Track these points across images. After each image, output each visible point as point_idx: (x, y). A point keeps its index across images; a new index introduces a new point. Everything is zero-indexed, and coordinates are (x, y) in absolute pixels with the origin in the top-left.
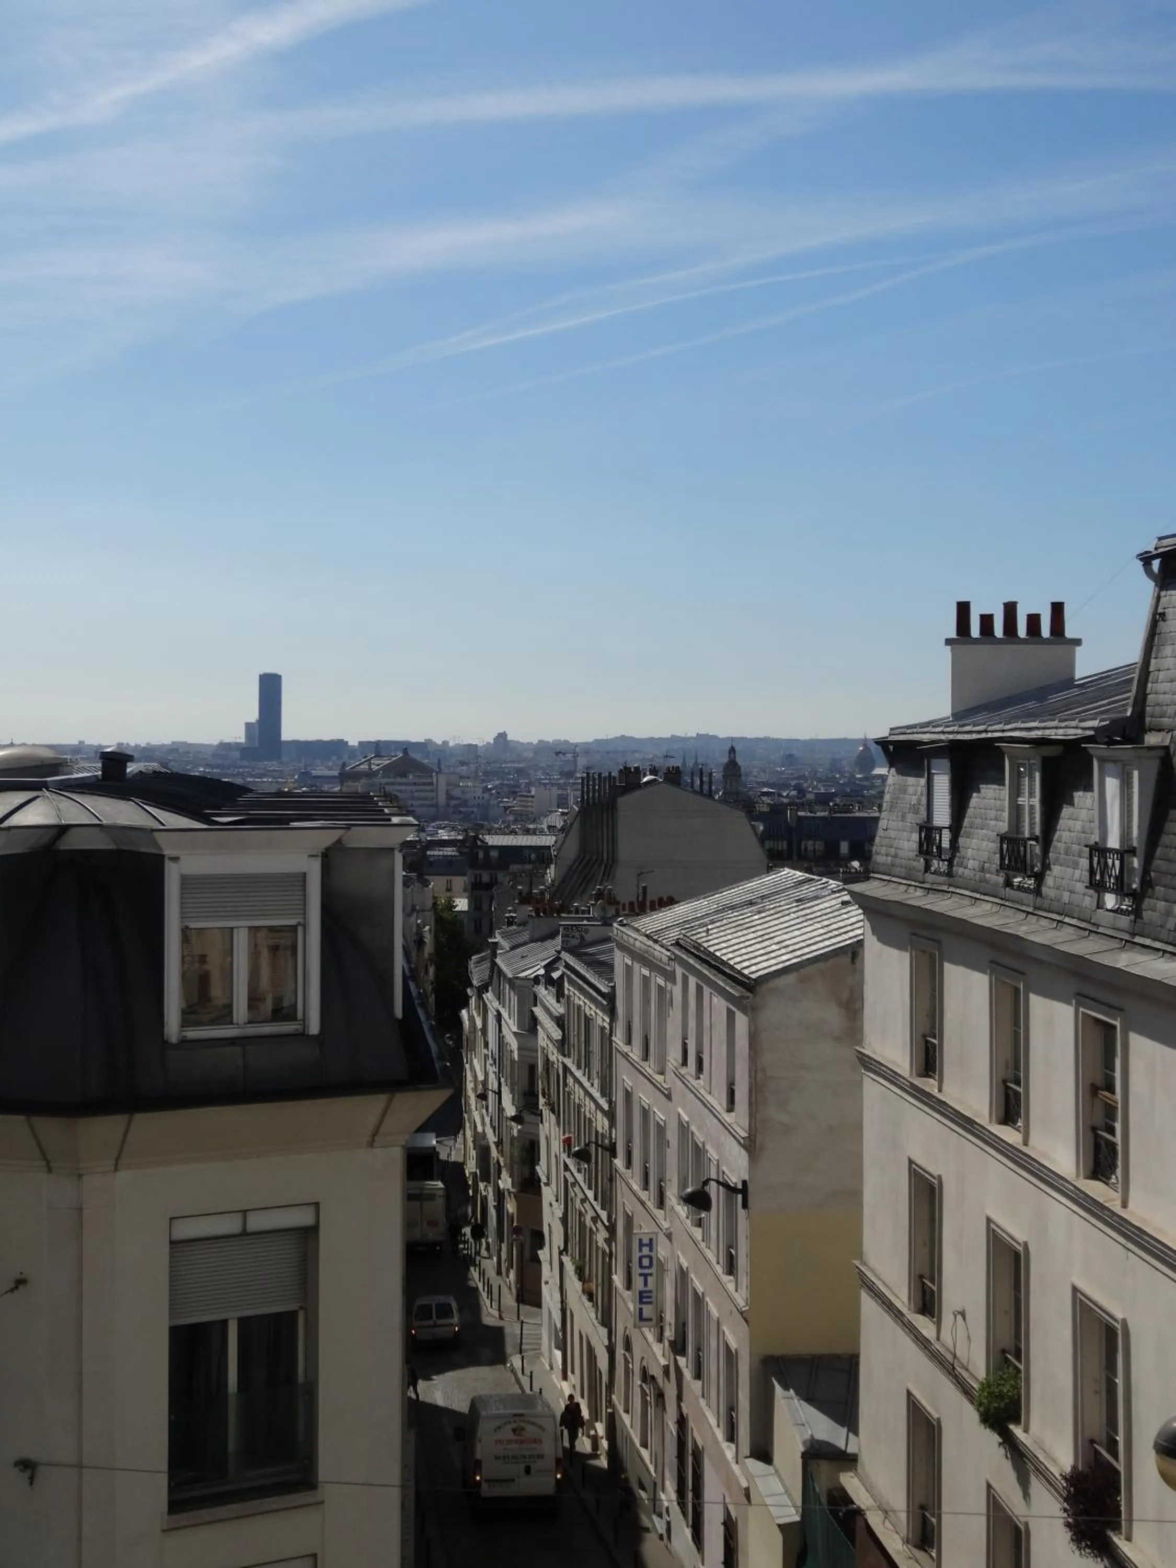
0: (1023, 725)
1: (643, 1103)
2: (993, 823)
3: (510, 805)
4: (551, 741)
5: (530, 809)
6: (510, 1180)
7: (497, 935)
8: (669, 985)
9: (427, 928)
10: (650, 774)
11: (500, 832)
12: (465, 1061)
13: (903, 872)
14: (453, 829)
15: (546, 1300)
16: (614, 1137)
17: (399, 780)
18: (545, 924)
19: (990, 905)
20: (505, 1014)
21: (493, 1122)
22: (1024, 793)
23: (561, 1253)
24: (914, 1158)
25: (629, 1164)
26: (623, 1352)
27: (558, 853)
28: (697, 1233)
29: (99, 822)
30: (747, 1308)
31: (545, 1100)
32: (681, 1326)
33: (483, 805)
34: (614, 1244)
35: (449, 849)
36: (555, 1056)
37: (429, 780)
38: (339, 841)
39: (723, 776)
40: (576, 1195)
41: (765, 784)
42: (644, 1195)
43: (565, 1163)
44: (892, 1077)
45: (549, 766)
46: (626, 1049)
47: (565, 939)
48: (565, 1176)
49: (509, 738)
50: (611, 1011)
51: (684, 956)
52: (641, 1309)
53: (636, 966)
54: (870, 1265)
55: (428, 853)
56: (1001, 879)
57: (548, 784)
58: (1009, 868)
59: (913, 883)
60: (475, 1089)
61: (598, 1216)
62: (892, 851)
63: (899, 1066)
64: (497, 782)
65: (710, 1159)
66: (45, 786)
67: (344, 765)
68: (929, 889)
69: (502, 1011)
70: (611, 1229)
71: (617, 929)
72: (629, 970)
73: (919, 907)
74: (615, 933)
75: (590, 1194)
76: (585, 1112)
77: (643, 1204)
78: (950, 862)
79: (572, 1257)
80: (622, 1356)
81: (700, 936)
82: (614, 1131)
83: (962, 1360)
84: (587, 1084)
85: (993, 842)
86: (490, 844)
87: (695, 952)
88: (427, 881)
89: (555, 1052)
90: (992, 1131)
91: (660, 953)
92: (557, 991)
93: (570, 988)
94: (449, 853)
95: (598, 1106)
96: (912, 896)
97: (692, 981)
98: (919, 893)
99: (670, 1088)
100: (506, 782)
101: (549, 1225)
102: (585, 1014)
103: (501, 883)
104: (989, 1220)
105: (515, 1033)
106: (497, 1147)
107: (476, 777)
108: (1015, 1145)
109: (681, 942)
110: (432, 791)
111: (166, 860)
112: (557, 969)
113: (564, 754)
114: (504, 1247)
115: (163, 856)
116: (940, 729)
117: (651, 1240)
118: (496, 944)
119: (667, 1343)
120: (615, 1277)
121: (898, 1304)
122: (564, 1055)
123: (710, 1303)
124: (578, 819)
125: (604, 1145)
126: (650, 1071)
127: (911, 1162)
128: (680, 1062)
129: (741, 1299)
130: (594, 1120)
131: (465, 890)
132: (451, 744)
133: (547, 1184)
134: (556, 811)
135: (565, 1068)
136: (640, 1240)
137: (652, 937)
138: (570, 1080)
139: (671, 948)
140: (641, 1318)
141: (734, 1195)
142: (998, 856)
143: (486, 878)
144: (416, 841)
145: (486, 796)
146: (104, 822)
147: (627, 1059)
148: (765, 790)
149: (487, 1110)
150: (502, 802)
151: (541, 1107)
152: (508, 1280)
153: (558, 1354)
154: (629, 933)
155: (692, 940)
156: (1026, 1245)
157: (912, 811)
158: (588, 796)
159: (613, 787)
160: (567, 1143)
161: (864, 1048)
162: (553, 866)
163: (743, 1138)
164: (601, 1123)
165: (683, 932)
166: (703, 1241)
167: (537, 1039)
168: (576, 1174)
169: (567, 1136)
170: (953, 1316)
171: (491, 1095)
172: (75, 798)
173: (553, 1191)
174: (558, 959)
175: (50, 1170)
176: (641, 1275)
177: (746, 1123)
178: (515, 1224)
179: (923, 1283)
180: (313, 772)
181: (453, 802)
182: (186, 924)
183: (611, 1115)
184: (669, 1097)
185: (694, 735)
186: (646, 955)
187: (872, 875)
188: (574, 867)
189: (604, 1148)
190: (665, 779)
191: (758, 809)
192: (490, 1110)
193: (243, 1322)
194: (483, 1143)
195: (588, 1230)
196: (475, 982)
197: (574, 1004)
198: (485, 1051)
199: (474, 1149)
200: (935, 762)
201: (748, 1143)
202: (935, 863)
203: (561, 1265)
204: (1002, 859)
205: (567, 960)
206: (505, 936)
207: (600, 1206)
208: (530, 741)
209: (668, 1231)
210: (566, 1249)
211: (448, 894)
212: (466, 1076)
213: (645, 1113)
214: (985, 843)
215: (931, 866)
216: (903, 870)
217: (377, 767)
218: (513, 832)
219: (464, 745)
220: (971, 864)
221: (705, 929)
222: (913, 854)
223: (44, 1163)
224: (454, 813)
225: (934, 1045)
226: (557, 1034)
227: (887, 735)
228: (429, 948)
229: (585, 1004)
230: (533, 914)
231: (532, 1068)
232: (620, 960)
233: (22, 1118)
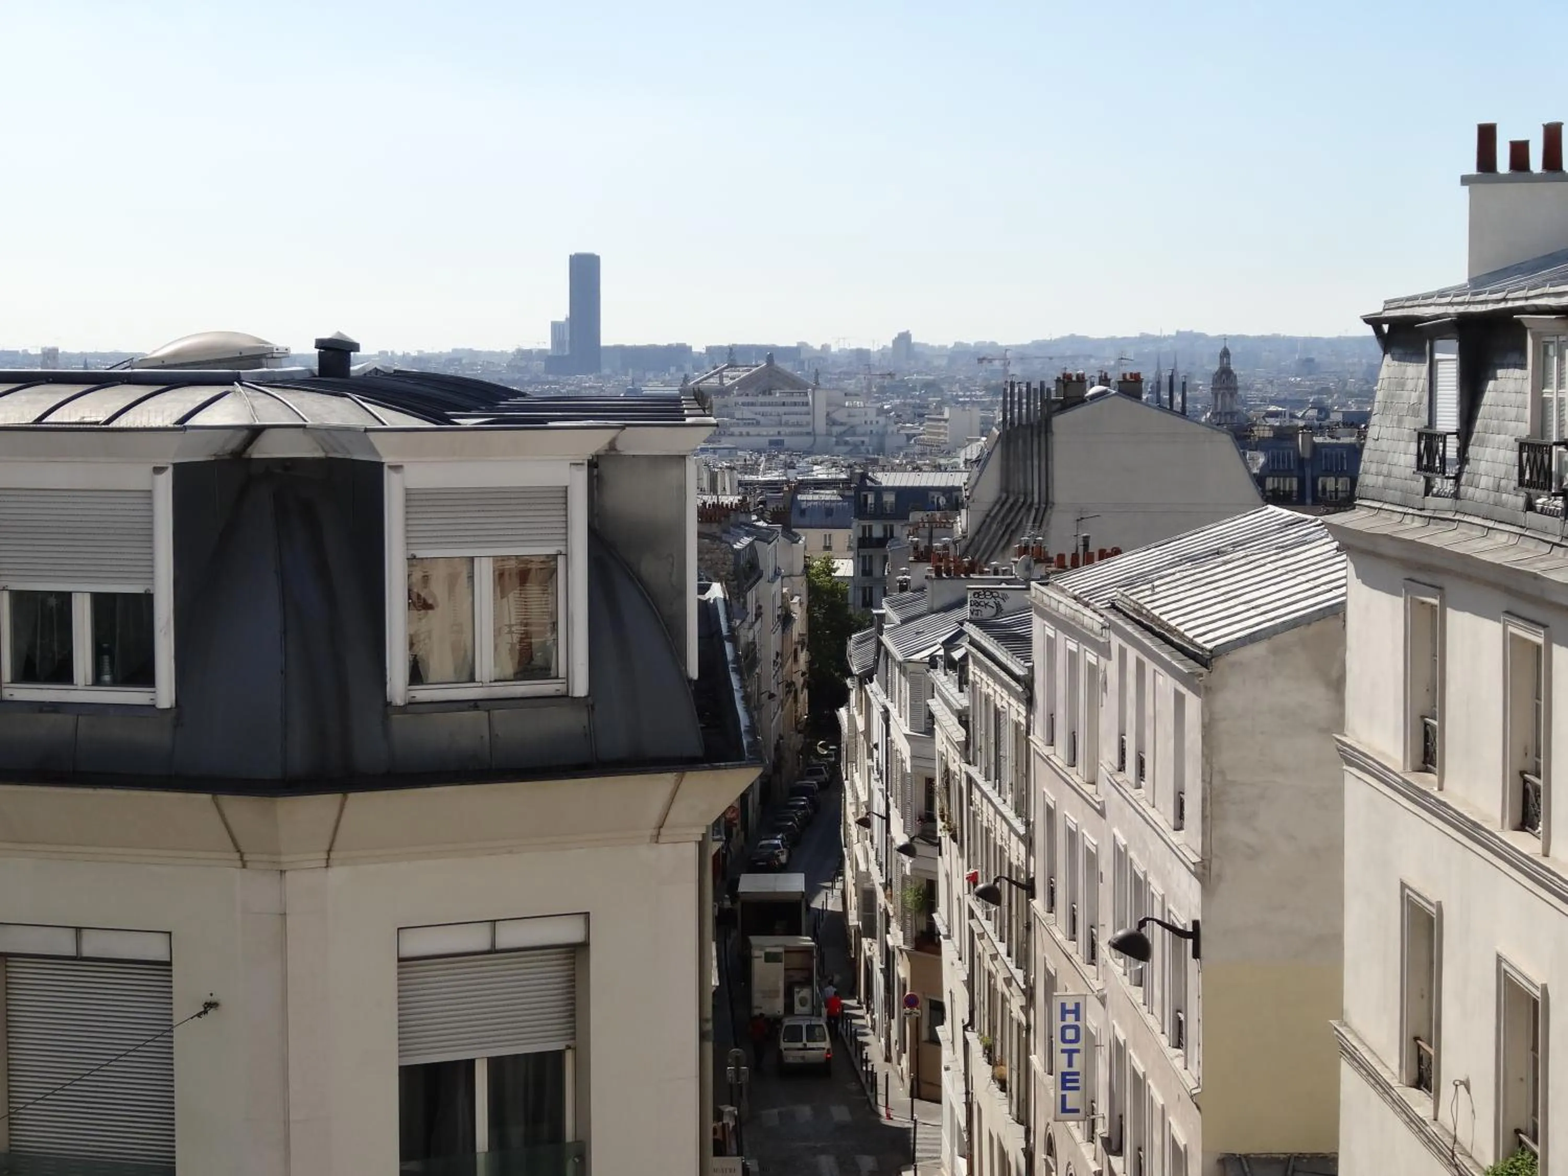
0: (1552, 290)
1: (1069, 823)
2: (1513, 424)
3: (913, 431)
4: (972, 344)
5: (942, 437)
6: (900, 934)
7: (884, 605)
8: (1102, 660)
9: (796, 599)
10: (1100, 384)
11: (901, 468)
12: (844, 777)
13: (1397, 496)
14: (834, 465)
15: (946, 1091)
16: (1032, 870)
17: (761, 399)
18: (948, 590)
19: (1506, 536)
20: (894, 712)
21: (879, 858)
22: (1551, 383)
23: (965, 1028)
24: (1406, 881)
25: (1051, 905)
26: (1044, 1156)
27: (971, 493)
28: (1137, 994)
29: (302, 423)
30: (1199, 1090)
31: (943, 824)
32: (1117, 1118)
33: (877, 433)
34: (1032, 1012)
35: (828, 492)
36: (957, 765)
37: (804, 400)
38: (612, 446)
39: (1212, 389)
40: (984, 949)
41: (1273, 402)
42: (1070, 947)
43: (969, 906)
44: (1381, 774)
45: (969, 379)
46: (1046, 751)
47: (974, 607)
48: (970, 926)
49: (914, 340)
50: (1029, 702)
51: (1120, 622)
52: (1064, 1098)
53: (1061, 636)
54: (1353, 1027)
55: (799, 497)
56: (1521, 501)
57: (967, 402)
58: (1530, 484)
59: (1411, 511)
60: (856, 813)
61: (1012, 977)
62: (1385, 469)
63: (1388, 758)
64: (897, 401)
65: (1153, 894)
66: (238, 379)
67: (686, 379)
68: (1430, 517)
69: (890, 706)
70: (1029, 993)
71: (1036, 589)
72: (1051, 643)
73: (1413, 541)
74: (1033, 595)
75: (1002, 948)
76: (995, 838)
77: (1069, 957)
78: (1457, 478)
79: (981, 1034)
80: (1044, 1163)
81: (1142, 596)
82: (1032, 859)
83: (1464, 1145)
84: (997, 801)
85: (1513, 450)
86: (884, 484)
87: (1135, 616)
88: (796, 535)
89: (957, 758)
90: (1503, 838)
91: (1091, 620)
92: (960, 678)
93: (976, 671)
94: (828, 498)
95: (1012, 829)
96: (1407, 527)
97: (1132, 653)
98: (1418, 523)
99: (1104, 802)
100: (909, 401)
101: (951, 992)
102: (995, 706)
103: (898, 539)
104: (1499, 959)
105: (906, 735)
106: (885, 890)
107: (869, 394)
108: (1531, 856)
109: (1119, 604)
110: (808, 414)
111: (386, 469)
112: (960, 647)
113: (990, 361)
114: (894, 1023)
115: (381, 464)
116: (1447, 300)
117: (1077, 1005)
118: (882, 617)
119: (1099, 1142)
120: (1033, 1058)
121: (1386, 1075)
122: (969, 763)
123: (1152, 1086)
124: (999, 446)
125: (1020, 881)
126: (1078, 780)
127: (1403, 886)
128: (1116, 765)
129: (1191, 1079)
130: (1006, 848)
131: (850, 548)
132: (834, 349)
133: (948, 937)
134: (978, 440)
135: (970, 780)
136: (1063, 1005)
137: (1081, 599)
138: (976, 795)
139: (1104, 612)
140: (1064, 1110)
141: (1183, 939)
142: (1517, 468)
143: (877, 531)
144: (783, 482)
145: (882, 420)
146: (310, 422)
147: (1048, 764)
148: (1272, 408)
149: (872, 841)
150: (903, 428)
151: (939, 834)
152: (899, 1068)
153: (962, 1163)
154: (1051, 594)
155: (1132, 600)
156: (1545, 989)
157: (1410, 412)
158: (1012, 414)
159: (1047, 402)
160: (973, 879)
161: (1345, 735)
162: (964, 512)
163: (1194, 864)
164: (1016, 852)
165: (1121, 590)
166: (1145, 1004)
167: (934, 743)
168: (984, 922)
169: (972, 871)
170: (1454, 1087)
171: (876, 822)
172: (273, 393)
173: (955, 946)
174: (960, 634)
175: (244, 866)
176: (1063, 1051)
177: (1197, 844)
178: (908, 993)
179: (1419, 1047)
180: (643, 388)
181: (836, 430)
182: (413, 552)
183: (1028, 841)
184: (1102, 813)
185: (1174, 333)
186: (1073, 623)
187: (1358, 502)
188: (992, 514)
189: (1019, 885)
190: (1119, 390)
191: (1256, 433)
192: (876, 841)
193: (496, 1064)
194: (867, 886)
195: (1000, 995)
196: (855, 669)
197: (981, 692)
198: (869, 762)
199: (856, 895)
200: (1439, 343)
201: (1200, 870)
202: (1439, 483)
203: (966, 1043)
204: (1521, 473)
205: (972, 633)
206: (893, 605)
207: (1014, 963)
208: (943, 343)
209: (1101, 993)
210: (971, 1023)
211: (827, 553)
212: (845, 798)
213: (1072, 836)
214: (1502, 452)
215: (1433, 487)
216: (1399, 493)
217: (732, 382)
218: (917, 469)
219: (851, 351)
220: (1484, 481)
221: (1149, 586)
222: (1409, 472)
223: (237, 856)
224: (837, 443)
225: (1433, 728)
226: (959, 734)
227: (1381, 310)
228: (799, 627)
229: (995, 692)
230: (933, 575)
231: (930, 781)
232: (1040, 630)
233: (206, 797)
